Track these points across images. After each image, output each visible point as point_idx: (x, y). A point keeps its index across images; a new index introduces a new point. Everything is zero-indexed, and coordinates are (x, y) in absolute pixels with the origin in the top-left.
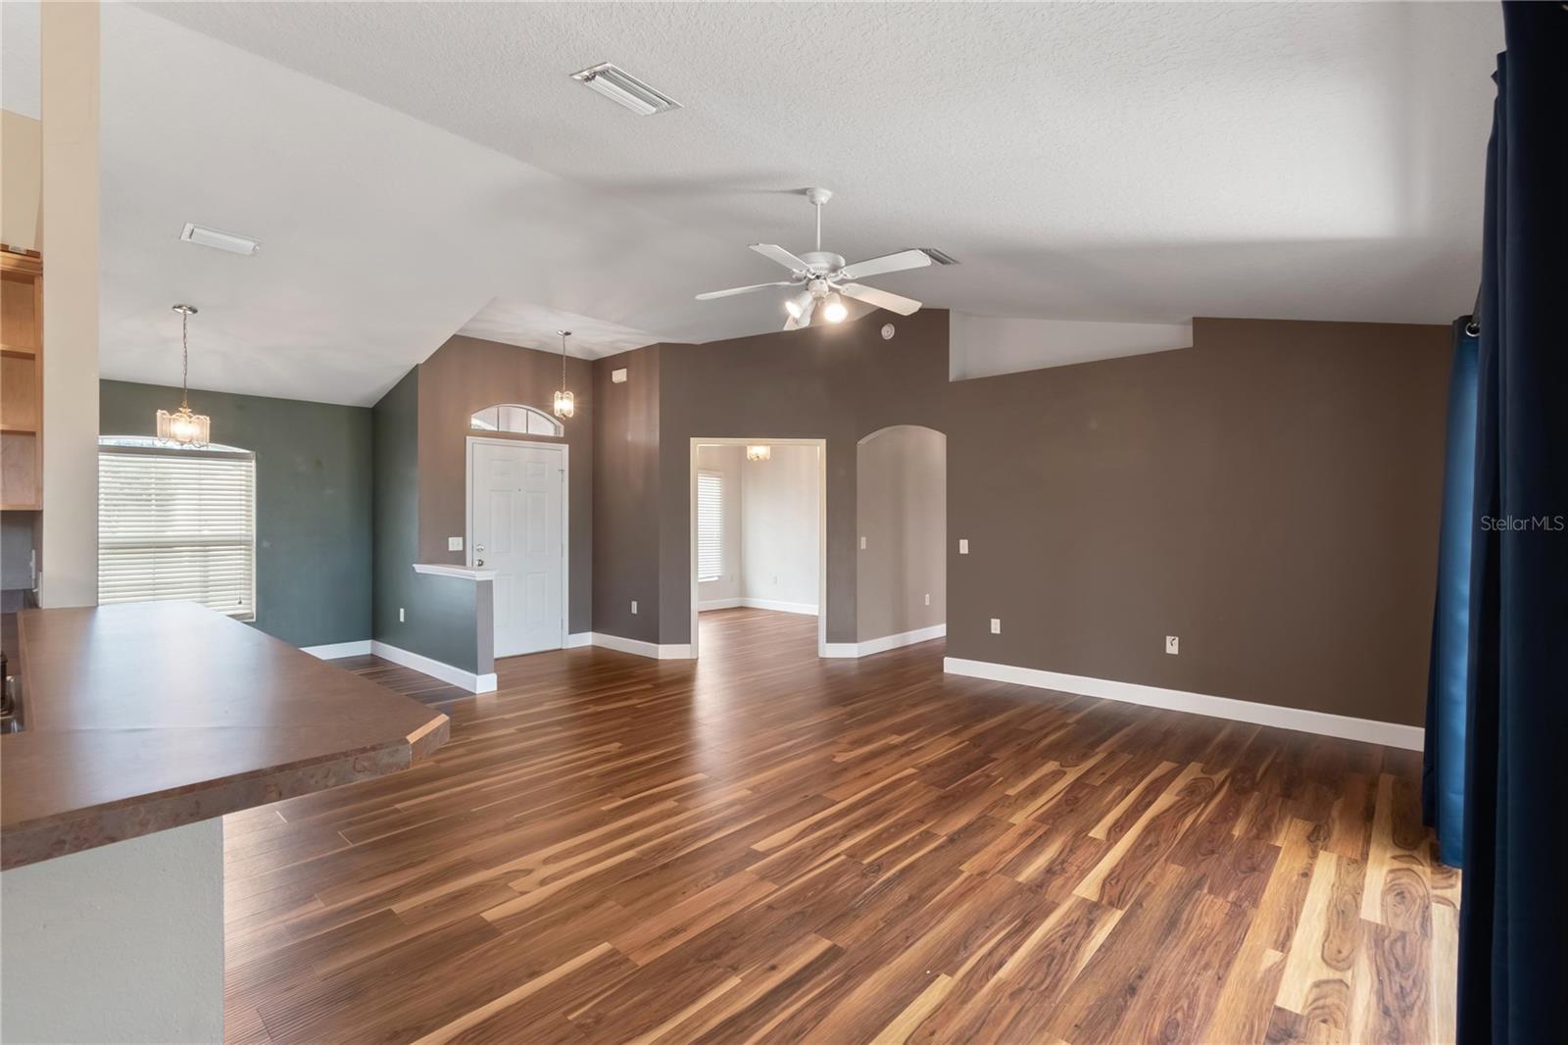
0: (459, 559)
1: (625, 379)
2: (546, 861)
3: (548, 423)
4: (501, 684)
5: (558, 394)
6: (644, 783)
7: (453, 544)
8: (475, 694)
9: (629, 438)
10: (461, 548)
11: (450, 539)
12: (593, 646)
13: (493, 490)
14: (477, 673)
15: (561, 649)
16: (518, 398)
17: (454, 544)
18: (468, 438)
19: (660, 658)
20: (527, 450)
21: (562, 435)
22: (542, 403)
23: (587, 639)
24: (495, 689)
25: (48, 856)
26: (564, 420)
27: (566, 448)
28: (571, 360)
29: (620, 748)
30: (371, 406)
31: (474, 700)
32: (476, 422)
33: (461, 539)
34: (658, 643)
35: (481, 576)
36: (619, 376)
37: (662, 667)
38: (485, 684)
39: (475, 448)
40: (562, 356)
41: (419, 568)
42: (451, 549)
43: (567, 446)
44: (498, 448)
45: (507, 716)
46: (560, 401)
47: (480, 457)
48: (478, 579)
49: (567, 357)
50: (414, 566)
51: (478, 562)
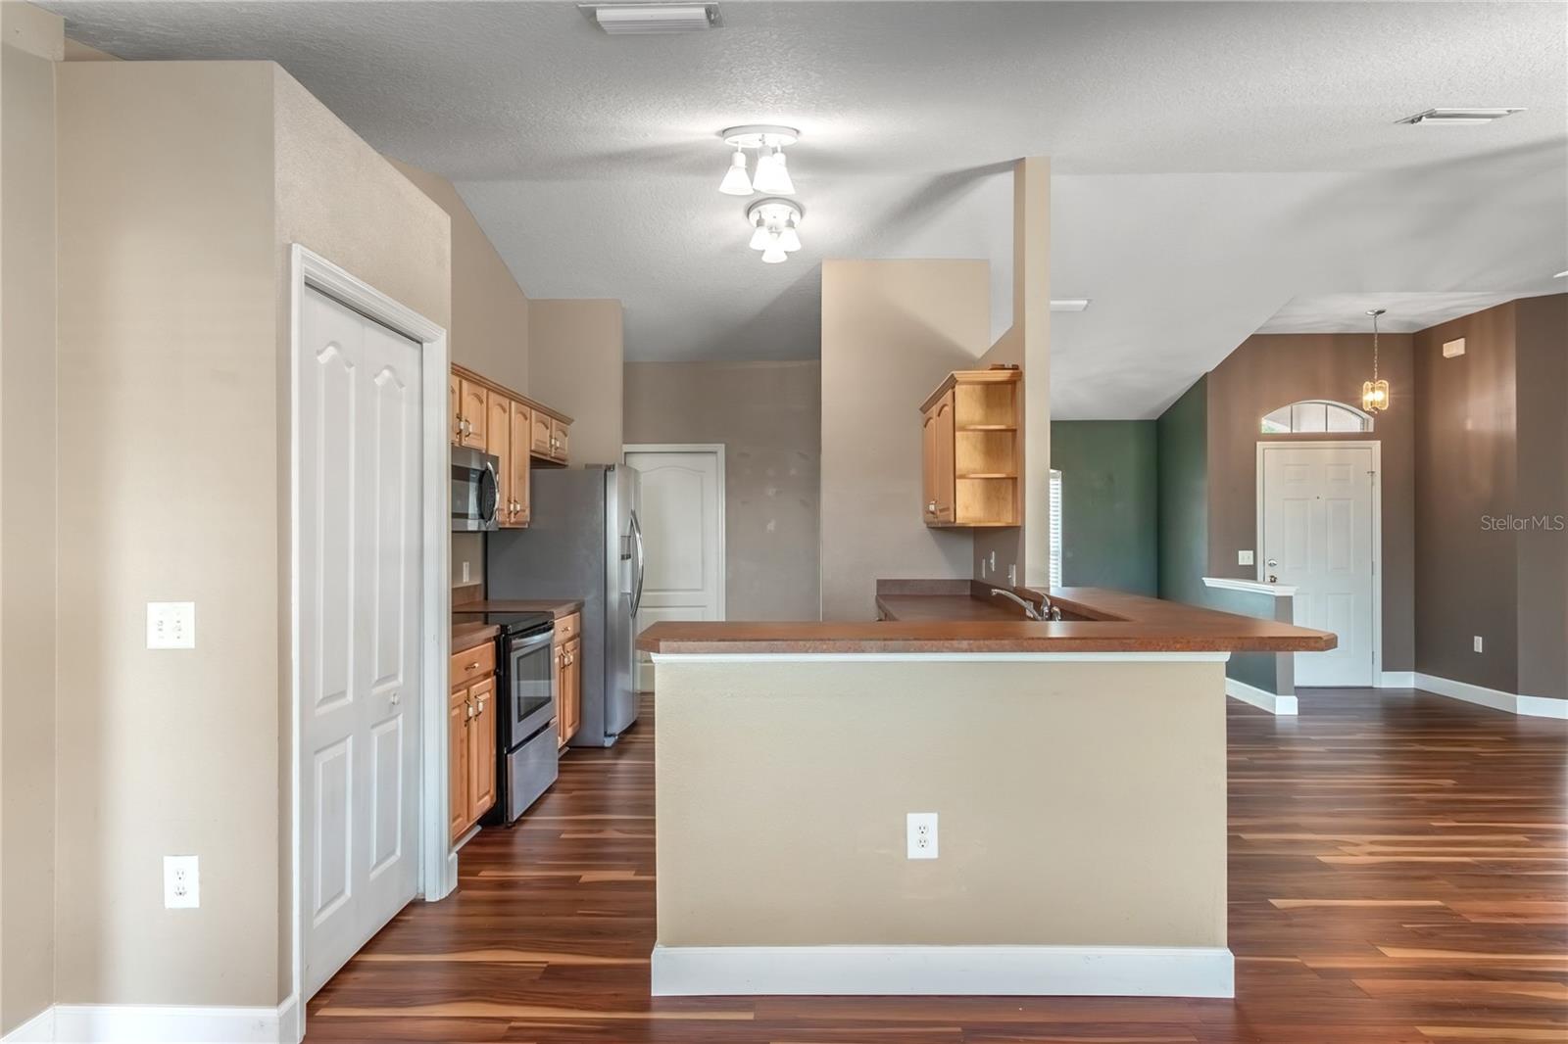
0: (1250, 573)
1: (1462, 352)
2: (1372, 843)
3: (1353, 417)
4: (1302, 710)
5: (1368, 384)
6: (1483, 816)
7: (1243, 559)
8: (1274, 715)
9: (1470, 425)
10: (1252, 563)
11: (1240, 552)
12: (1415, 689)
13: (1286, 499)
14: (1275, 693)
15: (1371, 688)
16: (1314, 392)
17: (1245, 558)
18: (1258, 443)
19: (1518, 712)
20: (1328, 451)
21: (1371, 430)
22: (1348, 396)
23: (1407, 681)
24: (1296, 713)
25: (1200, 651)
26: (1376, 413)
27: (1377, 445)
28: (1385, 338)
29: (1455, 784)
30: (1155, 419)
31: (1273, 720)
32: (1269, 424)
33: (1252, 552)
34: (1517, 694)
35: (1279, 591)
36: (1453, 349)
37: (1520, 723)
38: (1285, 707)
39: (1268, 457)
41: (1210, 582)
42: (1240, 563)
43: (1379, 444)
44: (1292, 452)
45: (1313, 738)
46: (1371, 393)
47: (1271, 464)
48: (1277, 594)
49: (1379, 334)
50: (1204, 579)
51: (1272, 577)
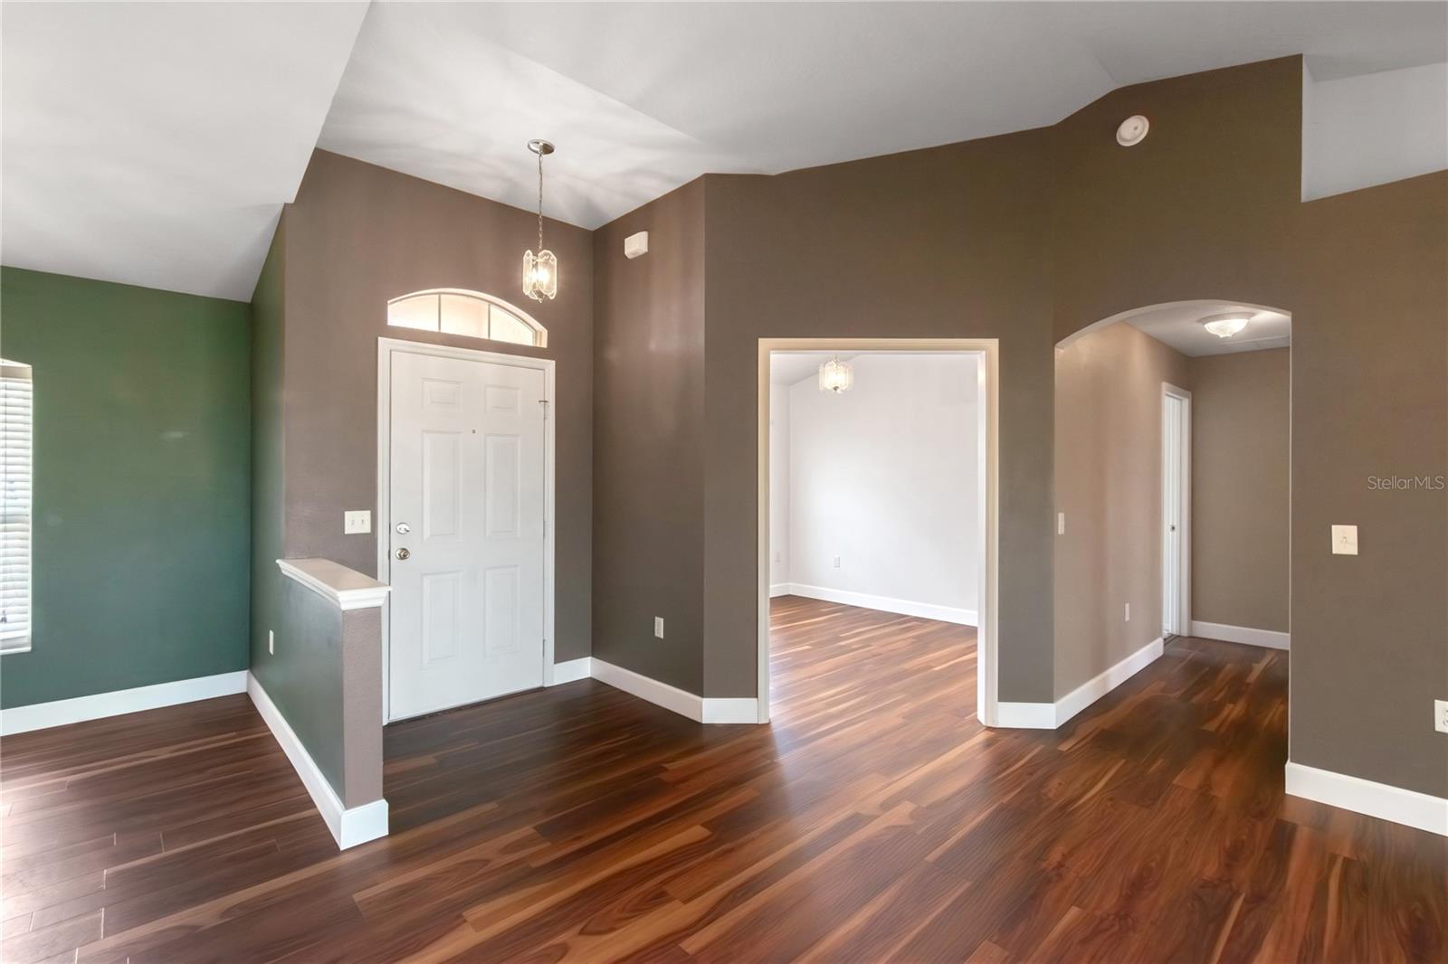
0: (363, 547)
1: (645, 249)
3: (524, 327)
5: (528, 255)
7: (352, 522)
9: (653, 347)
10: (367, 529)
12: (591, 679)
13: (427, 431)
14: (343, 802)
15: (541, 690)
16: (469, 277)
17: (356, 522)
18: (380, 338)
19: (704, 721)
21: (544, 345)
23: (585, 668)
24: (381, 837)
27: (550, 365)
30: (248, 299)
33: (369, 512)
34: (702, 695)
35: (349, 600)
36: (636, 245)
38: (361, 826)
40: (538, 216)
41: (289, 566)
42: (348, 531)
43: (554, 362)
44: (436, 361)
46: (533, 270)
47: (401, 374)
48: (345, 607)
50: (278, 561)
51: (404, 549)
